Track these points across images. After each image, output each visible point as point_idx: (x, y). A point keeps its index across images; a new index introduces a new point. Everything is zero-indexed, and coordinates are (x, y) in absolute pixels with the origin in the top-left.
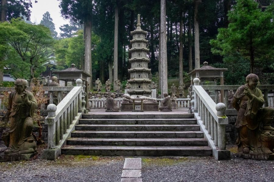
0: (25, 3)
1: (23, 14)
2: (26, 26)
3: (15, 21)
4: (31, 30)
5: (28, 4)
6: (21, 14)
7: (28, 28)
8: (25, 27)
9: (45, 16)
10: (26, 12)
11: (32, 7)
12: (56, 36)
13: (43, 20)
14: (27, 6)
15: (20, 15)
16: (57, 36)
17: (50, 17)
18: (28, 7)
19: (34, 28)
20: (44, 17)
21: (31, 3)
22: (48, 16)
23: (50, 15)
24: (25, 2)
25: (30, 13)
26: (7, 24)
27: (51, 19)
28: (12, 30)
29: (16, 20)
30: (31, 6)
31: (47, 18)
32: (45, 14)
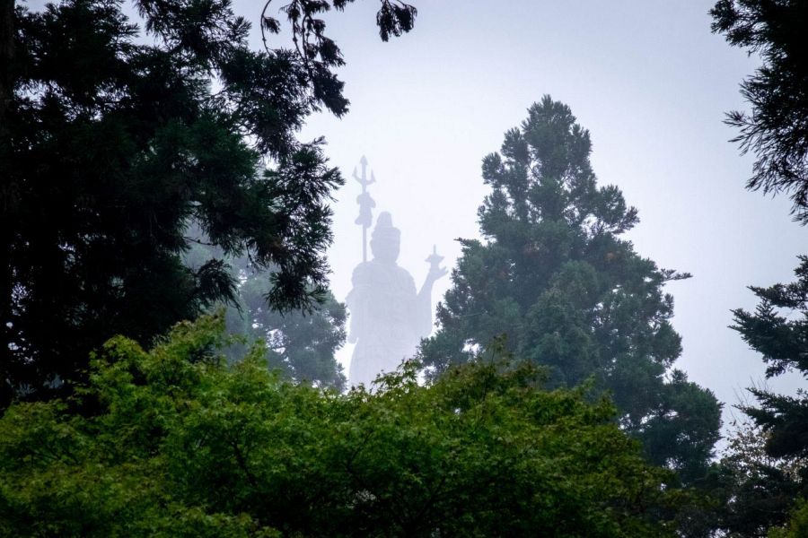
0: (241, 70)
1: (220, 232)
2: (294, 438)
3: (140, 379)
4: (360, 484)
5: (281, 63)
6: (193, 228)
7: (313, 465)
8: (273, 452)
9: (516, 181)
10: (267, 190)
11: (338, 106)
12: (704, 452)
13: (485, 241)
14: (277, 103)
15: (181, 244)
16: (721, 451)
17: (586, 178)
18: (292, 115)
19: (404, 444)
20: (498, 199)
21: (329, 50)
22: (552, 170)
23: (582, 144)
24: (242, 55)
25: (324, 201)
26: (40, 439)
27: (611, 206)
28: (118, 515)
29: (147, 362)
30: (332, 95)
31: (550, 200)
32: (514, 144)
